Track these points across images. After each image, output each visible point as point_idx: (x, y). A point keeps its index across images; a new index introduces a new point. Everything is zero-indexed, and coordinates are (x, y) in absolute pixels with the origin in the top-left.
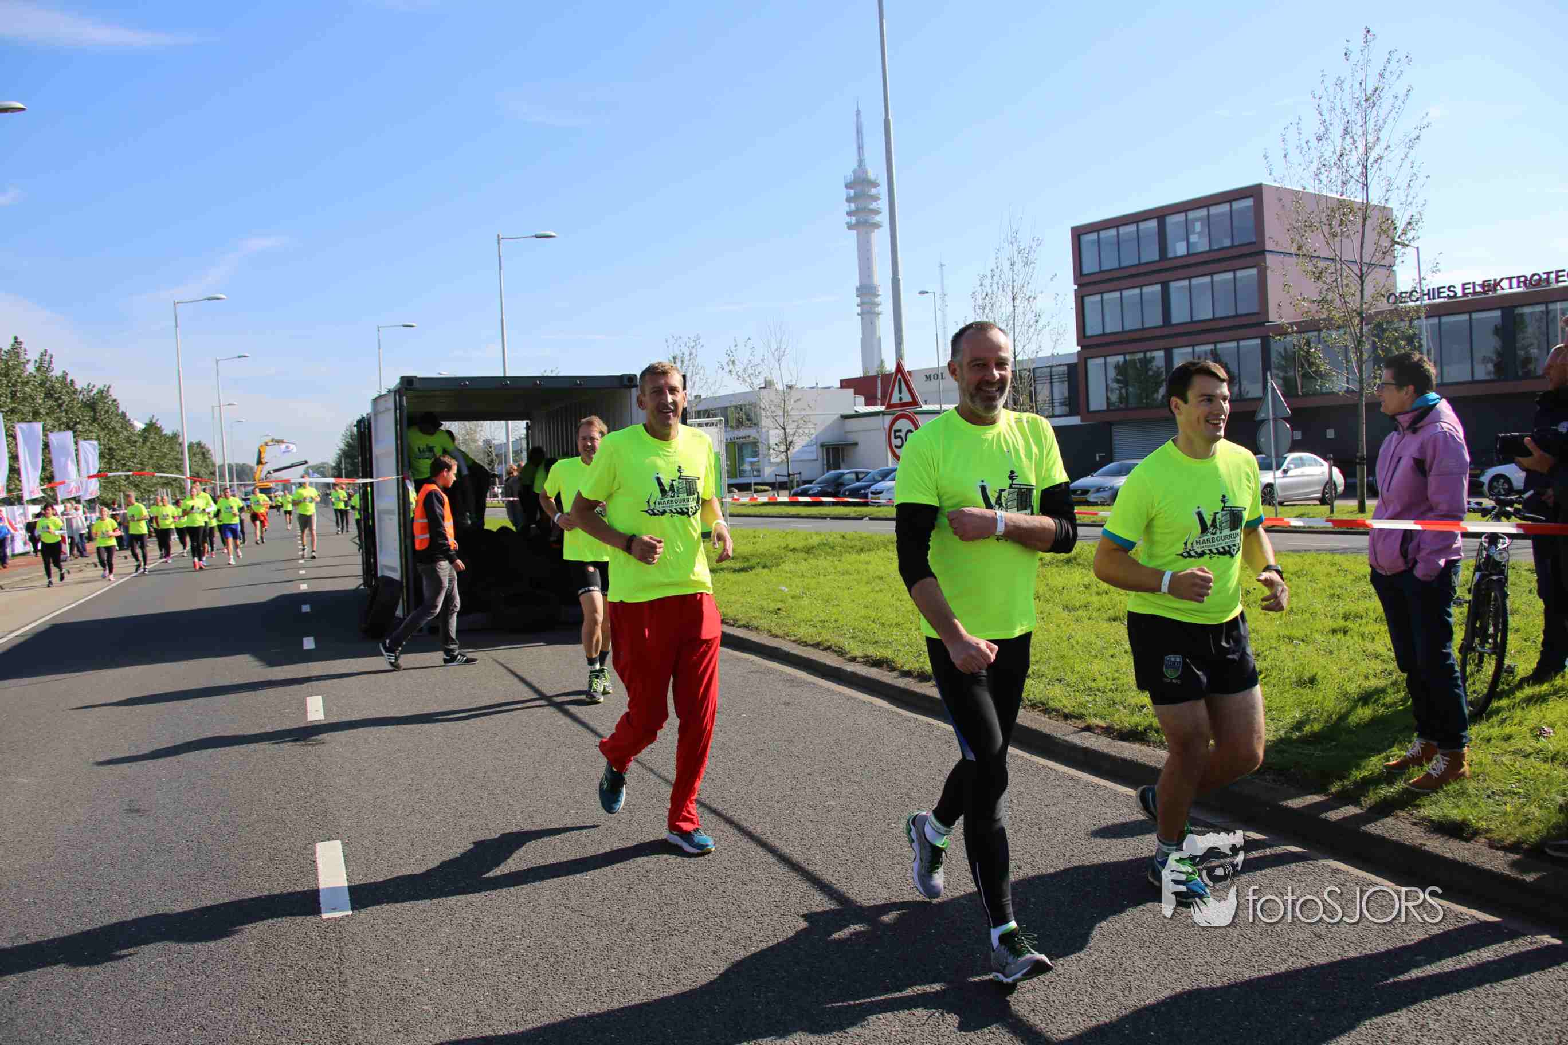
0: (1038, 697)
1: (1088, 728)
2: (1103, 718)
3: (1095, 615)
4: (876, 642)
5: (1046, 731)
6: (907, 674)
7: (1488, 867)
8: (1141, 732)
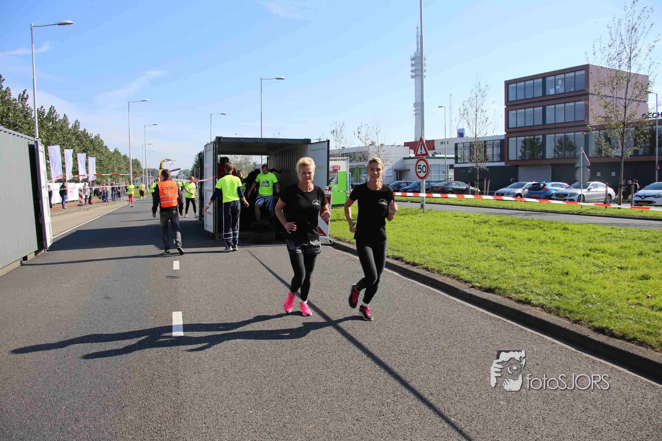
0: (456, 274)
1: (473, 287)
2: (479, 283)
3: (490, 244)
4: (399, 250)
5: (457, 287)
6: (408, 263)
7: (610, 344)
8: (493, 290)
